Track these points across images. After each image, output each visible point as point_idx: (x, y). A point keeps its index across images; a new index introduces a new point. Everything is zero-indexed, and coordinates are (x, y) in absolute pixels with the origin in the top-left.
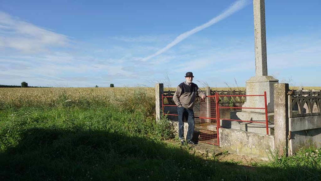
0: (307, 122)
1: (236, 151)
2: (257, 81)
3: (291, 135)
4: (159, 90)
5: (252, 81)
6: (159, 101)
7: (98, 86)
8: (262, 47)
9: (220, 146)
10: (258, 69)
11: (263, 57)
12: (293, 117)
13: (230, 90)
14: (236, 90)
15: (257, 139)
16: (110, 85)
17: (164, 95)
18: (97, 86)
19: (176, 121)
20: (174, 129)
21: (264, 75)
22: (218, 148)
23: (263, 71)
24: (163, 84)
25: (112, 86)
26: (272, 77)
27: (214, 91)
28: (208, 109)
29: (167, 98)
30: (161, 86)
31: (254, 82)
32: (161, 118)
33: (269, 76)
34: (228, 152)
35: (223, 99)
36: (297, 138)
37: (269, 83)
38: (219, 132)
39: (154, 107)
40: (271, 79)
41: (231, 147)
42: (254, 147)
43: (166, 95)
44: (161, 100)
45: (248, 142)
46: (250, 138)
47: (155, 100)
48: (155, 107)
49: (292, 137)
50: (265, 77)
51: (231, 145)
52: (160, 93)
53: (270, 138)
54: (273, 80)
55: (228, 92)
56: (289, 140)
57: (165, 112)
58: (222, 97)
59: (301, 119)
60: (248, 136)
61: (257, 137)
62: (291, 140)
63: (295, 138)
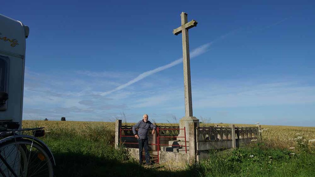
0: (208, 145)
1: (169, 165)
2: (185, 120)
3: (197, 152)
4: (118, 125)
5: (182, 120)
6: (118, 133)
7: (48, 119)
8: (189, 97)
9: (160, 163)
10: (186, 112)
11: (189, 104)
12: (199, 141)
13: (171, 126)
14: (175, 126)
15: (181, 156)
16: (61, 118)
17: (122, 129)
18: (46, 120)
19: (130, 148)
20: (128, 153)
21: (190, 116)
22: (158, 165)
23: (190, 114)
24: (121, 120)
25: (63, 119)
26: (195, 118)
27: (159, 126)
28: (154, 140)
29: (124, 131)
30: (120, 121)
31: (184, 120)
32: (119, 146)
33: (193, 117)
34: (164, 166)
35: (165, 132)
36: (202, 154)
37: (192, 121)
38: (159, 154)
39: (113, 137)
40: (194, 119)
41: (166, 163)
42: (179, 161)
43: (124, 129)
44: (119, 132)
45: (176, 159)
46: (177, 156)
47: (115, 132)
48: (115, 137)
49: (199, 154)
50: (190, 117)
51: (167, 162)
52: (119, 127)
53: (187, 155)
54: (196, 119)
55: (170, 127)
56: (197, 155)
57: (123, 141)
58: (165, 131)
59: (204, 143)
60: (176, 155)
61: (180, 155)
62: (198, 156)
63: (201, 154)
